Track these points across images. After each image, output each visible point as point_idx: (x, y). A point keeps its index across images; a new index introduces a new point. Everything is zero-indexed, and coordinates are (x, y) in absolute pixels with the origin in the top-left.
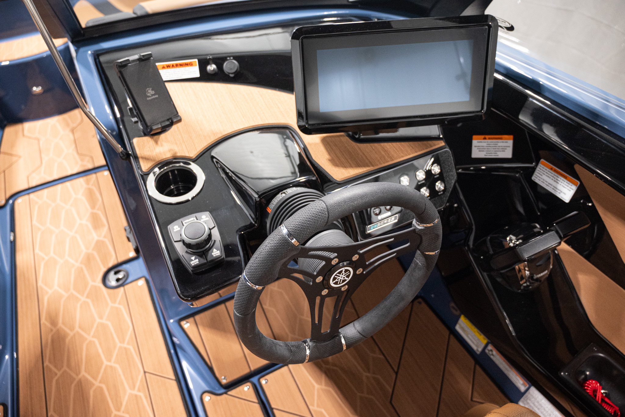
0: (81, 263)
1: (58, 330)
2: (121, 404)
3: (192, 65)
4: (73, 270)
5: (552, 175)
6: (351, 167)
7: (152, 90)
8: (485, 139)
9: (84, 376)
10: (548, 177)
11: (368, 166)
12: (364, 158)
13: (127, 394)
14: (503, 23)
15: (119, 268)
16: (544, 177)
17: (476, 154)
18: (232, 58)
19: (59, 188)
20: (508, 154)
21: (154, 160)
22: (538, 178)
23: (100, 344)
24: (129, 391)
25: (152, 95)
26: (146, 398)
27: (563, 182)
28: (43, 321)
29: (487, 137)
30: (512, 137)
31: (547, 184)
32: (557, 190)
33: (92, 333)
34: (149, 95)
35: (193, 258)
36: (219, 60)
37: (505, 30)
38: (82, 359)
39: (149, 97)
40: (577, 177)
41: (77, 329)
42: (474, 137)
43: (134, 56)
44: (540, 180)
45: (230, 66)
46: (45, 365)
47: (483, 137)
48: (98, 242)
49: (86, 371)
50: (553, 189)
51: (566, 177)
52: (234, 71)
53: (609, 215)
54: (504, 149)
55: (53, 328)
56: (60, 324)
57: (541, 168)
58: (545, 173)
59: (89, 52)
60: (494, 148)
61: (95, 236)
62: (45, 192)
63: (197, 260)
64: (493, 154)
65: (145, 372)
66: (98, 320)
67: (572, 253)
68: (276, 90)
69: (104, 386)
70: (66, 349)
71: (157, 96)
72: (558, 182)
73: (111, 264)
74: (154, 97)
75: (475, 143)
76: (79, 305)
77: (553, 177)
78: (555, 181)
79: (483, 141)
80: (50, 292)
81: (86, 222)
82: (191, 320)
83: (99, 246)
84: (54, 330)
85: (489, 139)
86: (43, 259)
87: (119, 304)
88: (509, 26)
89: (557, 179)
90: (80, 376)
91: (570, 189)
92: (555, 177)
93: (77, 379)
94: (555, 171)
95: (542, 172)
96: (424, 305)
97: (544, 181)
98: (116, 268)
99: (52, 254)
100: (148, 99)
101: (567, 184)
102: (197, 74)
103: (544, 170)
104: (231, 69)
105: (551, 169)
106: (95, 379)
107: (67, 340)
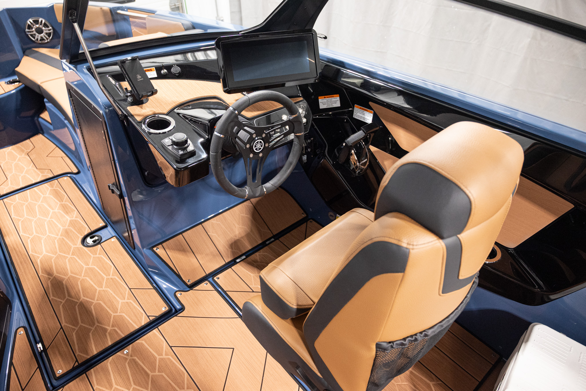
0: (61, 235)
1: (54, 277)
2: (117, 309)
3: (152, 70)
4: (56, 241)
5: (361, 111)
6: (255, 111)
7: (140, 76)
8: (325, 98)
9: (83, 299)
10: (360, 113)
11: (264, 110)
12: (262, 107)
13: (120, 303)
14: (321, 35)
15: (94, 235)
16: (358, 114)
17: (322, 106)
18: (176, 65)
19: (28, 192)
20: (338, 104)
21: (143, 116)
22: (356, 115)
23: (91, 279)
24: (121, 301)
25: (140, 78)
26: (135, 302)
27: (367, 114)
28: (40, 274)
29: (326, 96)
30: (338, 95)
31: (360, 117)
32: (365, 119)
33: (83, 275)
34: (138, 78)
35: (180, 151)
36: (169, 67)
37: (323, 39)
38: (79, 290)
39: (139, 79)
40: (371, 109)
41: (70, 274)
42: (319, 97)
43: (129, 57)
44: (357, 116)
45: (176, 70)
46: (50, 299)
47: (324, 97)
48: (71, 221)
49: (84, 296)
50: (363, 119)
51: (367, 111)
52: (178, 72)
53: (388, 123)
54: (335, 102)
55: (50, 277)
56: (55, 273)
57: (356, 109)
58: (358, 112)
59: (85, 67)
60: (331, 102)
61: (68, 218)
62: (17, 196)
63: (182, 152)
64: (331, 106)
65: (130, 289)
66: (85, 267)
67: (379, 151)
68: (205, 81)
69: (101, 302)
70: (65, 287)
71: (143, 79)
72: (365, 114)
73: (86, 233)
74: (141, 79)
75: (320, 100)
76: (67, 260)
77: (362, 112)
78: (363, 114)
79: (324, 99)
80: (41, 256)
81: (57, 210)
82: (160, 246)
83: (73, 223)
84: (52, 278)
85: (327, 97)
86: (29, 238)
87: (99, 254)
88: (324, 37)
89: (364, 113)
90: (81, 300)
91: (370, 116)
92: (363, 112)
93: (79, 302)
94: (362, 109)
95: (357, 111)
96: (314, 222)
97: (359, 116)
98: (91, 235)
99: (35, 233)
100: (138, 80)
101: (369, 114)
102: (156, 76)
103: (357, 110)
104: (176, 71)
105: (360, 108)
106: (94, 299)
107: (64, 282)
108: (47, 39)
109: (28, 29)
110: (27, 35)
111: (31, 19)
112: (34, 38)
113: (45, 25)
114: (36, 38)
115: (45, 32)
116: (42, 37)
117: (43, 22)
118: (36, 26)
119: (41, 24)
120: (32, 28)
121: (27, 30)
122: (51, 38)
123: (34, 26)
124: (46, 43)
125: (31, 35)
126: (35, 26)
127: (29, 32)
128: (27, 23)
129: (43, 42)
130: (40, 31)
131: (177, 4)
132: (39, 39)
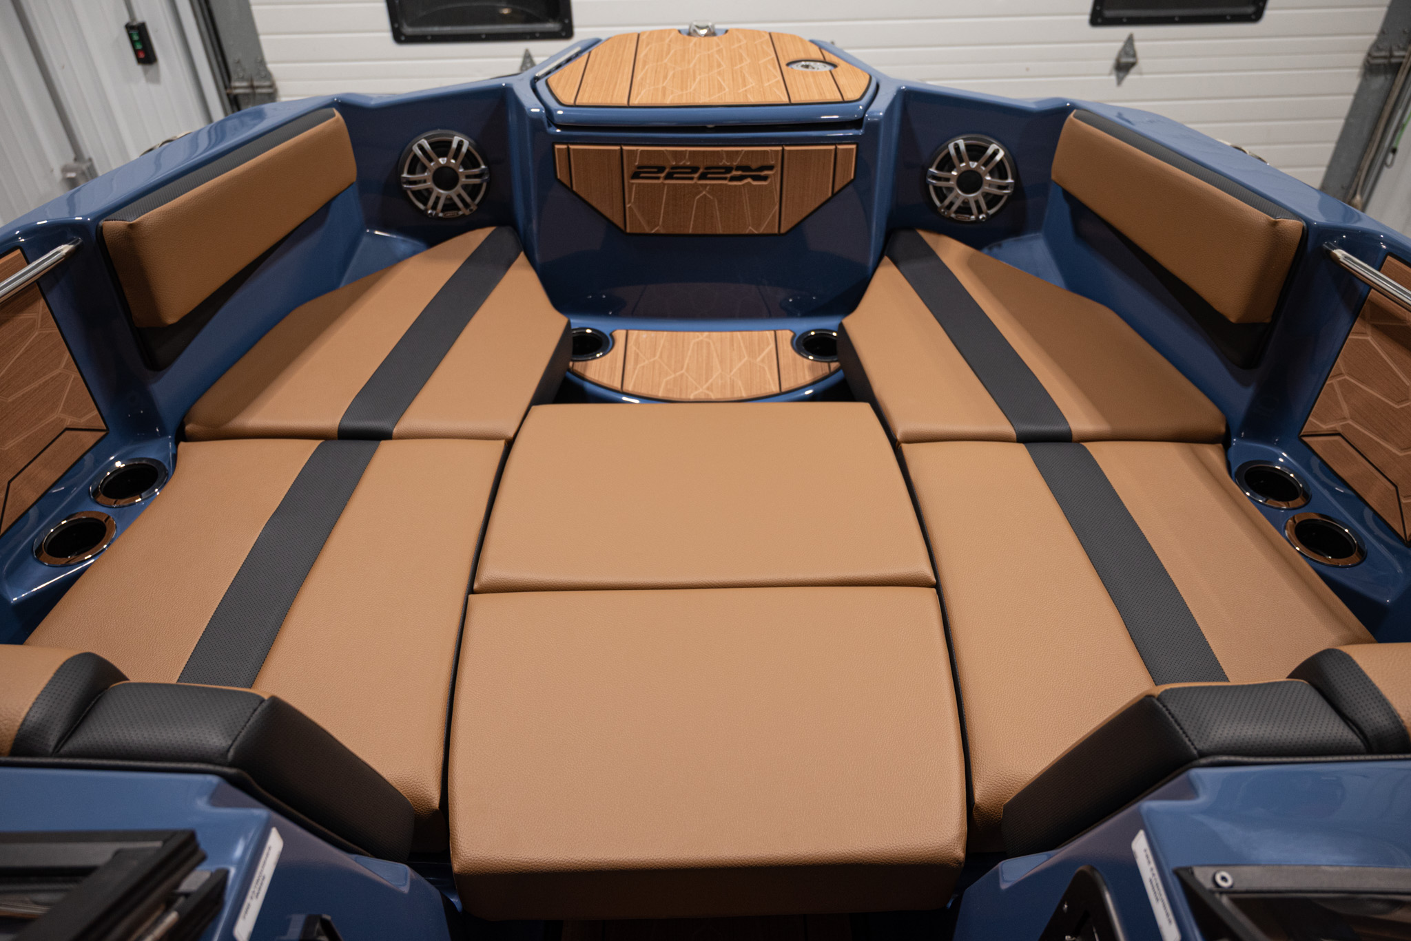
108: (980, 211)
109: (937, 169)
110: (927, 185)
111: (964, 139)
112: (942, 200)
113: (999, 170)
114: (947, 202)
115: (986, 188)
116: (966, 202)
117: (998, 158)
118: (968, 165)
119: (985, 165)
120: (952, 168)
121: (933, 170)
122: (991, 212)
123: (961, 161)
124: (972, 222)
125: (938, 190)
126: (964, 164)
127: (935, 177)
128: (947, 147)
129: (964, 217)
130: (970, 182)
131: (1396, 53)
132: (954, 208)
